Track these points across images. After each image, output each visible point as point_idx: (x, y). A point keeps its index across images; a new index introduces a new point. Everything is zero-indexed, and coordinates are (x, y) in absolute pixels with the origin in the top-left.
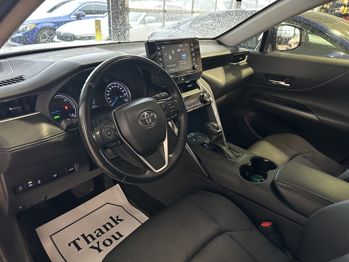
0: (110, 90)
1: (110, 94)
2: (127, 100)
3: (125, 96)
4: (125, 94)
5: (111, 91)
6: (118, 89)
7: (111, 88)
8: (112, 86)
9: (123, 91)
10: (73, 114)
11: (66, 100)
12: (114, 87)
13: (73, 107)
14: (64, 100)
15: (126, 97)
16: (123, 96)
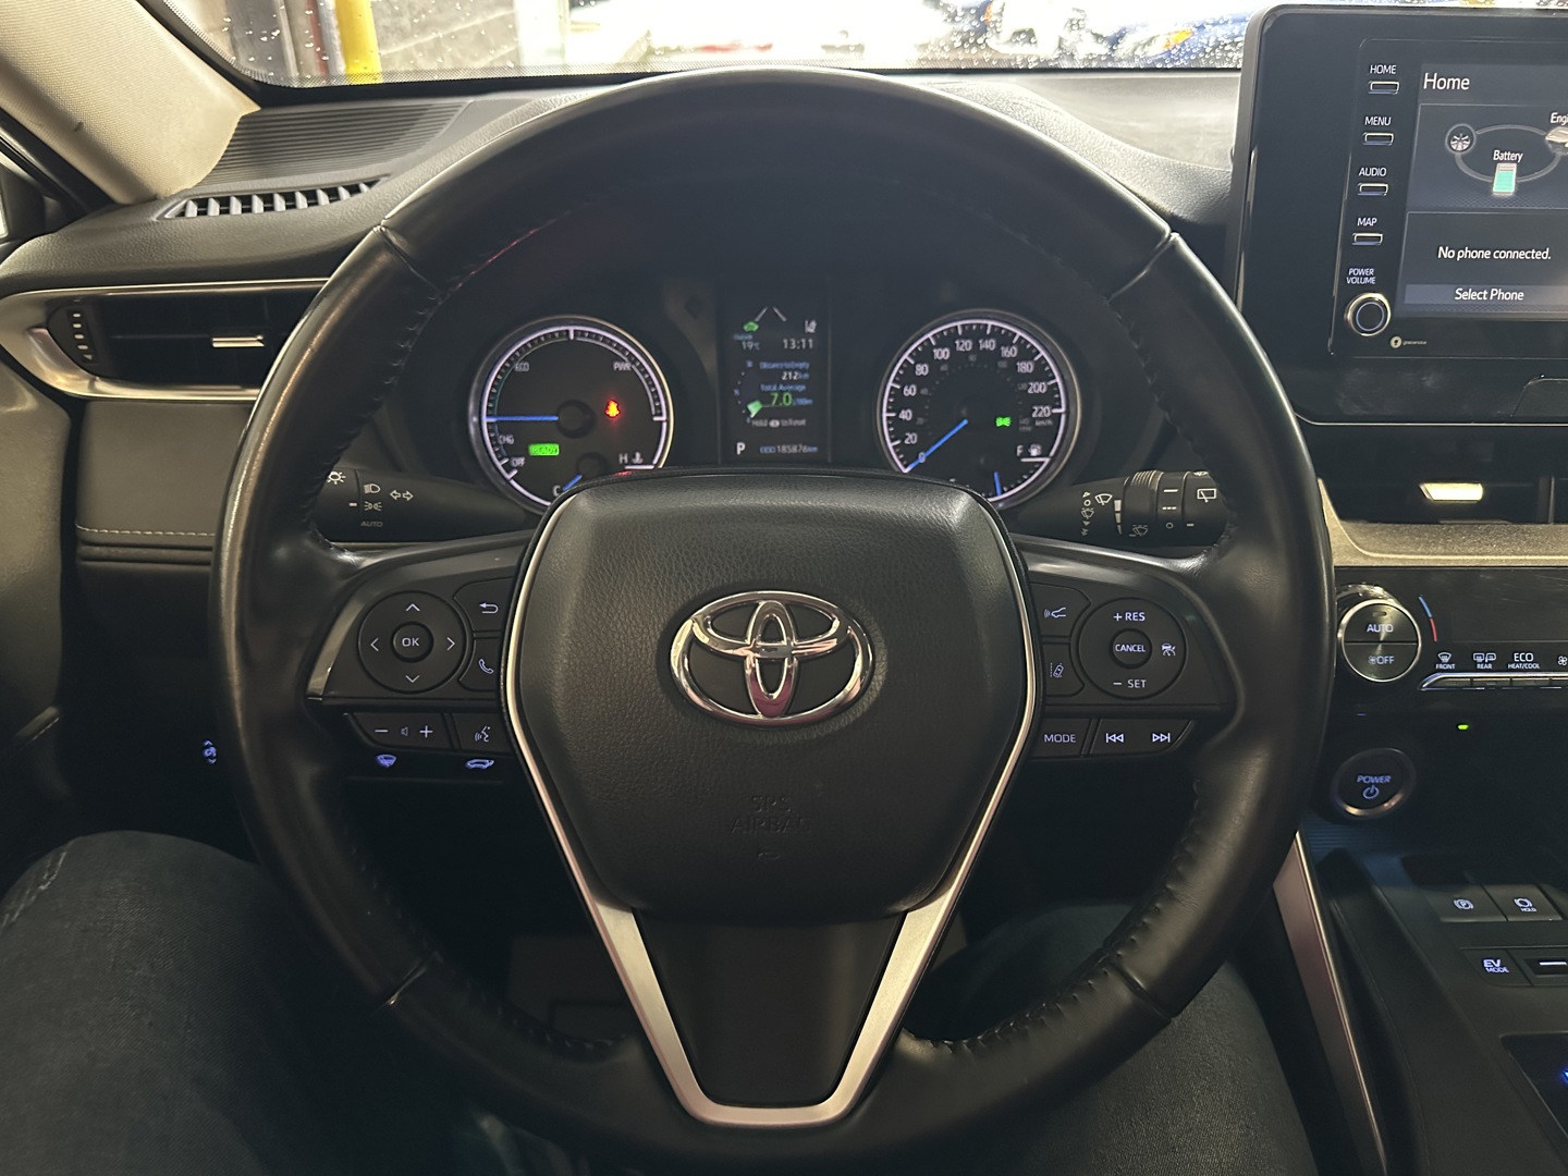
0: (935, 364)
1: (924, 391)
2: (1044, 454)
3: (1037, 423)
4: (1046, 411)
5: (944, 368)
6: (1003, 365)
7: (953, 348)
8: (960, 338)
9: (1039, 388)
10: (638, 455)
11: (627, 366)
12: (976, 345)
13: (656, 419)
14: (617, 365)
15: (1045, 436)
16: (1025, 421)
